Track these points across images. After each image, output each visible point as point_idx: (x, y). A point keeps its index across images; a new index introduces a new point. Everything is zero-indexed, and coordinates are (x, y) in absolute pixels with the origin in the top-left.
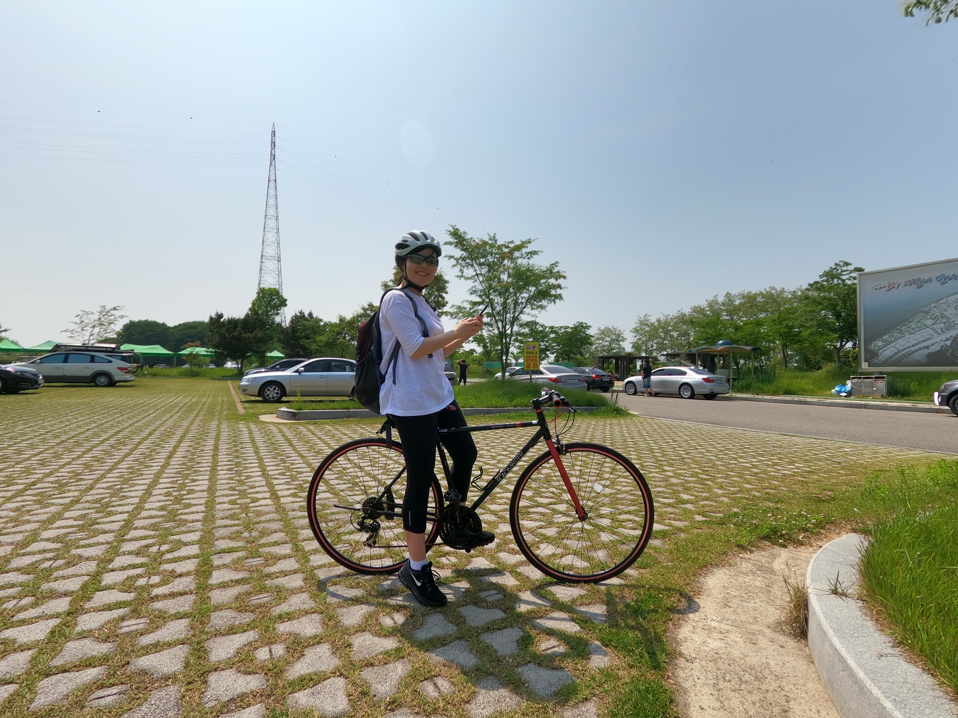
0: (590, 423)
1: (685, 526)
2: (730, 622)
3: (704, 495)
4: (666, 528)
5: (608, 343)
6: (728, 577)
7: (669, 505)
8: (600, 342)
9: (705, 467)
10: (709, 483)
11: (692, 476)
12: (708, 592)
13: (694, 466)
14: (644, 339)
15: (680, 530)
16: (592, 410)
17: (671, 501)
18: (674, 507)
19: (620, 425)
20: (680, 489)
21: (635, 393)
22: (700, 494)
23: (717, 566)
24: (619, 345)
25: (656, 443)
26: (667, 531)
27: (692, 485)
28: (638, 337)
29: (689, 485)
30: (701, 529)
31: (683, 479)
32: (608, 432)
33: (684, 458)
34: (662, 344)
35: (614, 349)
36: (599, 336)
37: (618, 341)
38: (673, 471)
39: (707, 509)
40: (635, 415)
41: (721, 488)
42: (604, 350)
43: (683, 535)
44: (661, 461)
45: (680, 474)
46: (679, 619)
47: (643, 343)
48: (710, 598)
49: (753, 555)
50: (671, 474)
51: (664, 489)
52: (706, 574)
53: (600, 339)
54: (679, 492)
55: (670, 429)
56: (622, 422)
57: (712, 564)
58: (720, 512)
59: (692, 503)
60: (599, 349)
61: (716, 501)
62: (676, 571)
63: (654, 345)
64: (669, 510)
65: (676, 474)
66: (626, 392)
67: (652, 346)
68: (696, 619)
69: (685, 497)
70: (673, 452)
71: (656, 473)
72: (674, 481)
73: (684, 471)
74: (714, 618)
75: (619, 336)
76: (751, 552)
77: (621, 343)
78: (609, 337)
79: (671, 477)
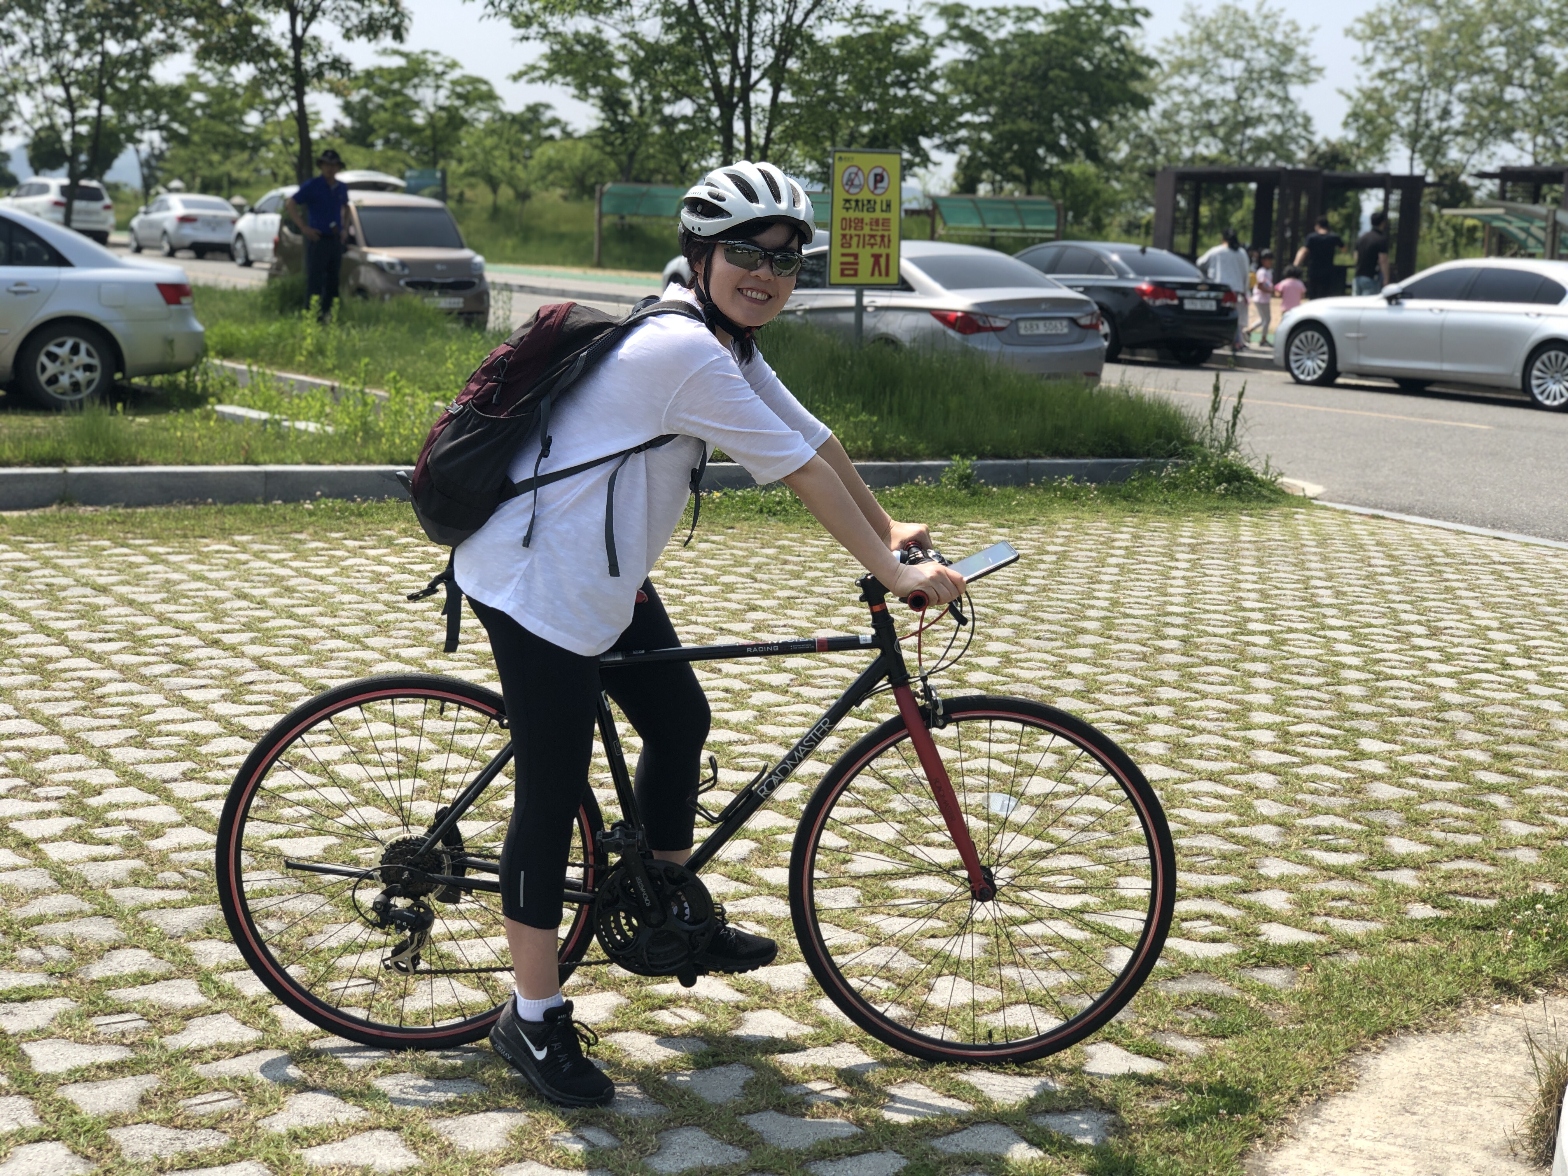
0: (1109, 543)
1: (1369, 934)
2: (1400, 1141)
3: (1463, 840)
4: (1312, 938)
5: (1228, 92)
6: (1439, 1054)
7: (1342, 873)
8: (1193, 80)
9: (1508, 741)
10: (1499, 800)
11: (1452, 774)
12: (1372, 1086)
13: (1470, 736)
14: (1409, 75)
15: (1352, 944)
16: (1123, 475)
17: (1351, 859)
18: (1354, 879)
19: (1231, 553)
20: (1394, 820)
21: (1327, 380)
22: (1451, 837)
23: (1420, 1030)
24: (1285, 100)
25: (1358, 638)
26: (1312, 946)
27: (1438, 806)
28: (1380, 64)
29: (1427, 807)
30: (1414, 940)
31: (1413, 787)
32: (1178, 587)
33: (1446, 706)
34: (1497, 102)
35: (1259, 120)
36: (1190, 54)
37: (1279, 77)
38: (1387, 758)
39: (1456, 885)
40: (1305, 502)
41: (1532, 817)
42: (1210, 128)
43: (1353, 959)
44: (1356, 715)
45: (1410, 770)
46: (1281, 1135)
47: (1403, 97)
48: (1372, 1097)
49: (1529, 1007)
50: (1377, 767)
51: (1339, 822)
52: (1383, 1048)
53: (1191, 67)
54: (1386, 830)
55: (1436, 573)
56: (1246, 534)
57: (1406, 1027)
58: (1493, 893)
59: (1417, 868)
60: (1185, 117)
61: (1494, 862)
62: (1306, 1041)
63: (1458, 109)
64: (1337, 886)
65: (1395, 767)
66: (1288, 368)
67: (1445, 114)
68: (1322, 1135)
69: (1400, 846)
70: (1412, 680)
71: (1328, 762)
72: (1383, 791)
73: (1425, 758)
74: (1367, 1133)
75: (1287, 52)
76: (1528, 999)
77: (1295, 90)
78: (1236, 55)
79: (1375, 778)
